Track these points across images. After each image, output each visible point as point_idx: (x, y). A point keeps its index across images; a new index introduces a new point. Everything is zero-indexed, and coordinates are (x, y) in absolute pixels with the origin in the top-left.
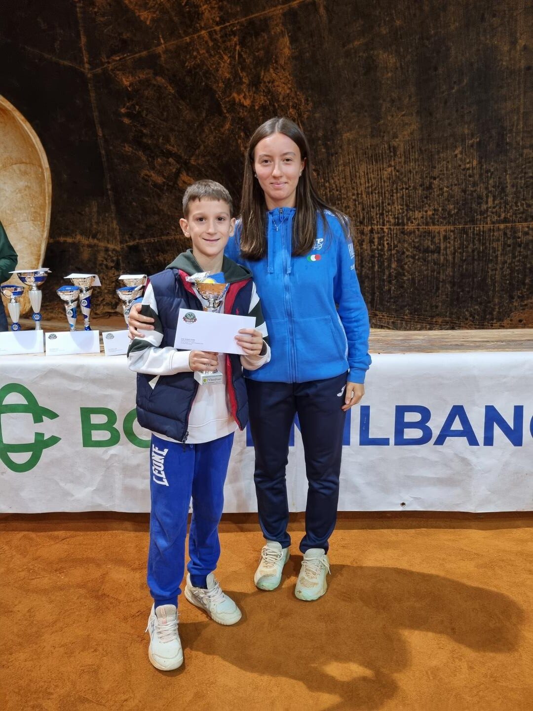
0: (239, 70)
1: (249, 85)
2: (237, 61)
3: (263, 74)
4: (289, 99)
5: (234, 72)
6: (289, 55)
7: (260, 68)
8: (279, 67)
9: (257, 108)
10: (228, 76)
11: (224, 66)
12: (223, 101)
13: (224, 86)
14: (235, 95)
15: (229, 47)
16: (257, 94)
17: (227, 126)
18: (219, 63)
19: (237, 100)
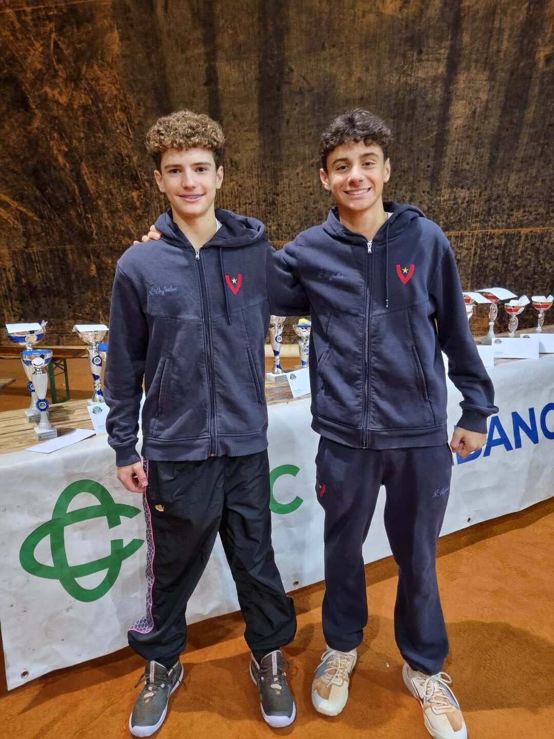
0: (54, 61)
1: (66, 81)
2: (52, 51)
3: (84, 69)
4: (117, 101)
5: (47, 63)
6: (118, 52)
7: (81, 63)
8: (105, 64)
9: (75, 107)
10: (39, 66)
11: (34, 55)
12: (32, 94)
13: (33, 77)
14: (47, 89)
15: (42, 33)
16: (77, 91)
17: (36, 124)
18: (27, 50)
19: (50, 95)
